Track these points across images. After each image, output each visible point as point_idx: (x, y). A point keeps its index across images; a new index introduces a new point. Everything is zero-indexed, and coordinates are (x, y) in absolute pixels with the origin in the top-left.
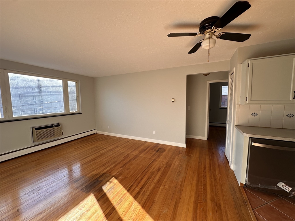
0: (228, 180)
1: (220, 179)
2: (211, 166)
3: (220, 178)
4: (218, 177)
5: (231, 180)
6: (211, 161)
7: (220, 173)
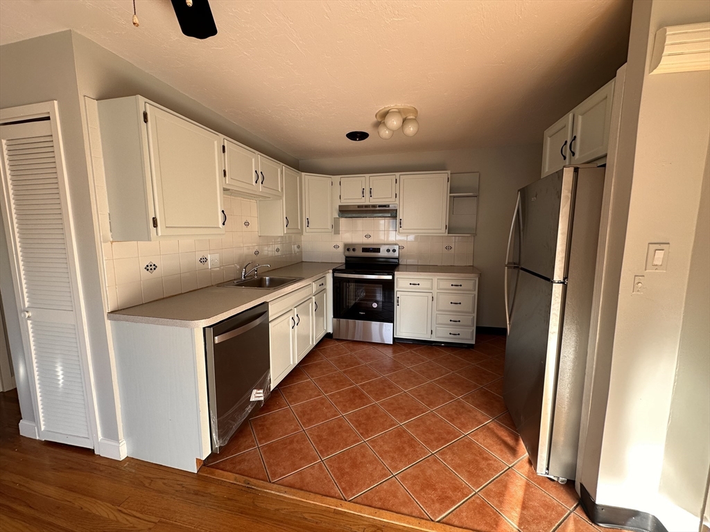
0: (160, 492)
1: (138, 515)
2: (51, 520)
3: (134, 513)
4: (129, 518)
5: (164, 484)
6: (19, 508)
7: (113, 503)
